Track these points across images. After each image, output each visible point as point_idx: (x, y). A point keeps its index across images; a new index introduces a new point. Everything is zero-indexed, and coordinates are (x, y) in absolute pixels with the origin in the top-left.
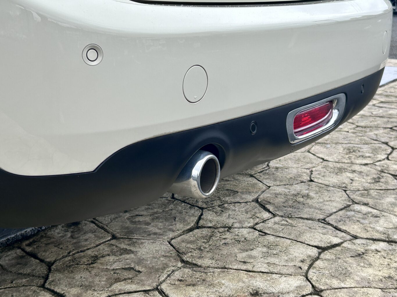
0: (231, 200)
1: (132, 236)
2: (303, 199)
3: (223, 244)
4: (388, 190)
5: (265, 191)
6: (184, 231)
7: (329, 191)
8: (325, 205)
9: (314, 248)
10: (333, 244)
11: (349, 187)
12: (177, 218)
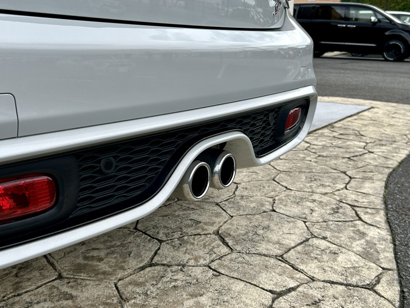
0: (192, 231)
1: (79, 276)
2: (263, 231)
3: (172, 287)
4: (346, 221)
5: (227, 221)
6: (135, 270)
7: (289, 222)
8: (284, 238)
9: (268, 293)
10: (289, 288)
11: (308, 218)
12: (132, 253)
